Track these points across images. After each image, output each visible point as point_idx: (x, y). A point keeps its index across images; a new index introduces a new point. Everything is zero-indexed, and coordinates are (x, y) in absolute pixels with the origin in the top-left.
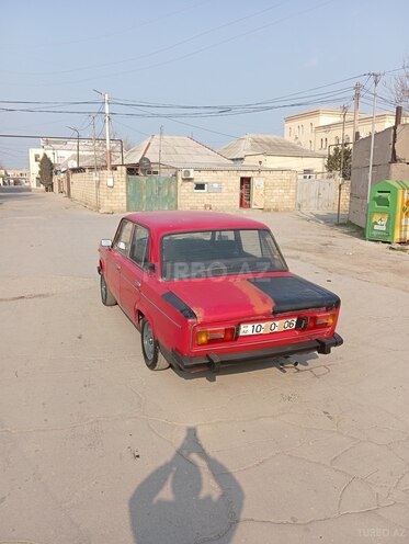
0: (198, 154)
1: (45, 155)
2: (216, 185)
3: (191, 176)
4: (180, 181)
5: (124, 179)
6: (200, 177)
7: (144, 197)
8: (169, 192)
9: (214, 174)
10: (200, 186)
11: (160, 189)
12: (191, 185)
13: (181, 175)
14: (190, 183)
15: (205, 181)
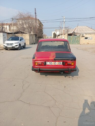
0: (88, 30)
1: (55, 33)
2: (91, 38)
3: (84, 36)
4: (81, 37)
5: (67, 37)
6: (86, 36)
7: (71, 41)
8: (78, 40)
9: (90, 35)
10: (86, 38)
11: (75, 39)
12: (84, 38)
13: (81, 35)
14: (84, 37)
15: (88, 37)
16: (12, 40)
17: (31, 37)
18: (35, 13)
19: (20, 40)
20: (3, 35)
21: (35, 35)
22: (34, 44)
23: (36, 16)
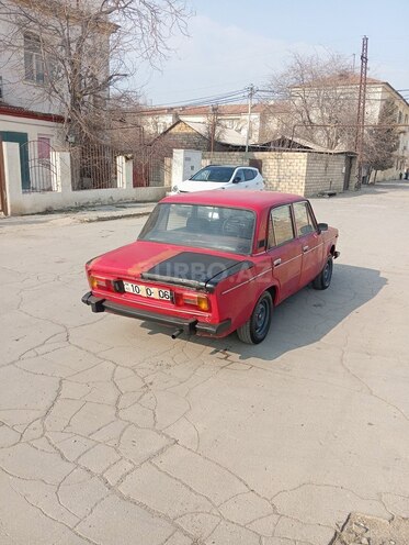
16: (211, 178)
17: (320, 165)
18: (364, 58)
19: (234, 182)
20: (187, 159)
21: (343, 157)
22: (331, 195)
23: (364, 68)
